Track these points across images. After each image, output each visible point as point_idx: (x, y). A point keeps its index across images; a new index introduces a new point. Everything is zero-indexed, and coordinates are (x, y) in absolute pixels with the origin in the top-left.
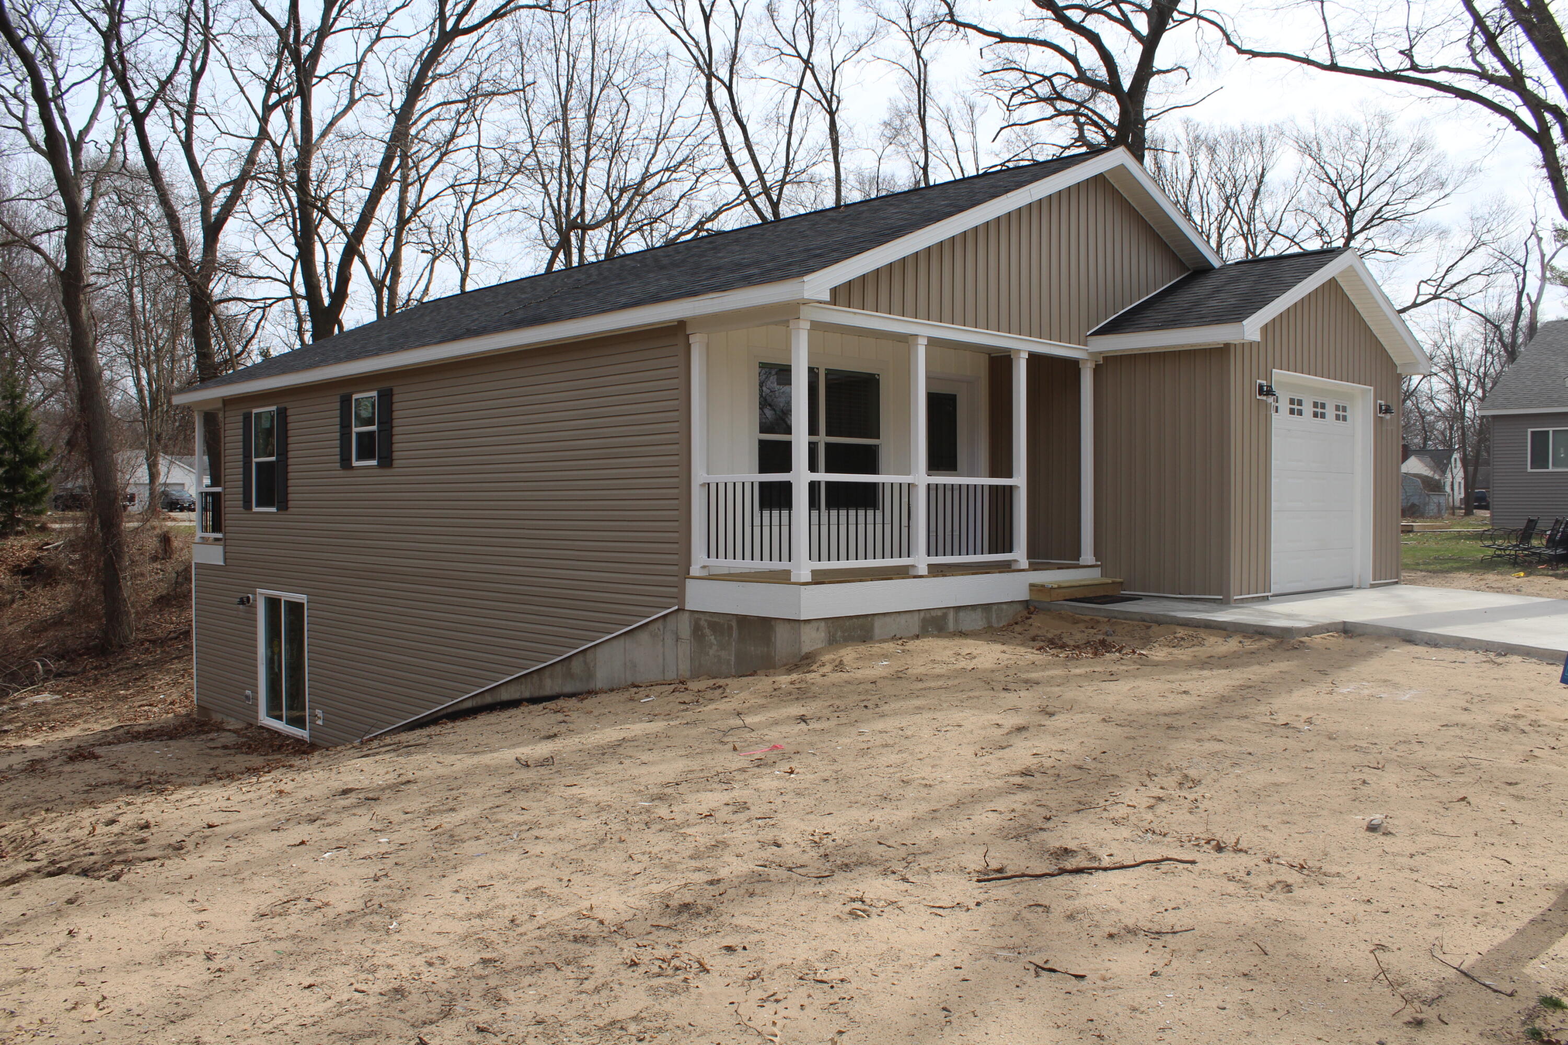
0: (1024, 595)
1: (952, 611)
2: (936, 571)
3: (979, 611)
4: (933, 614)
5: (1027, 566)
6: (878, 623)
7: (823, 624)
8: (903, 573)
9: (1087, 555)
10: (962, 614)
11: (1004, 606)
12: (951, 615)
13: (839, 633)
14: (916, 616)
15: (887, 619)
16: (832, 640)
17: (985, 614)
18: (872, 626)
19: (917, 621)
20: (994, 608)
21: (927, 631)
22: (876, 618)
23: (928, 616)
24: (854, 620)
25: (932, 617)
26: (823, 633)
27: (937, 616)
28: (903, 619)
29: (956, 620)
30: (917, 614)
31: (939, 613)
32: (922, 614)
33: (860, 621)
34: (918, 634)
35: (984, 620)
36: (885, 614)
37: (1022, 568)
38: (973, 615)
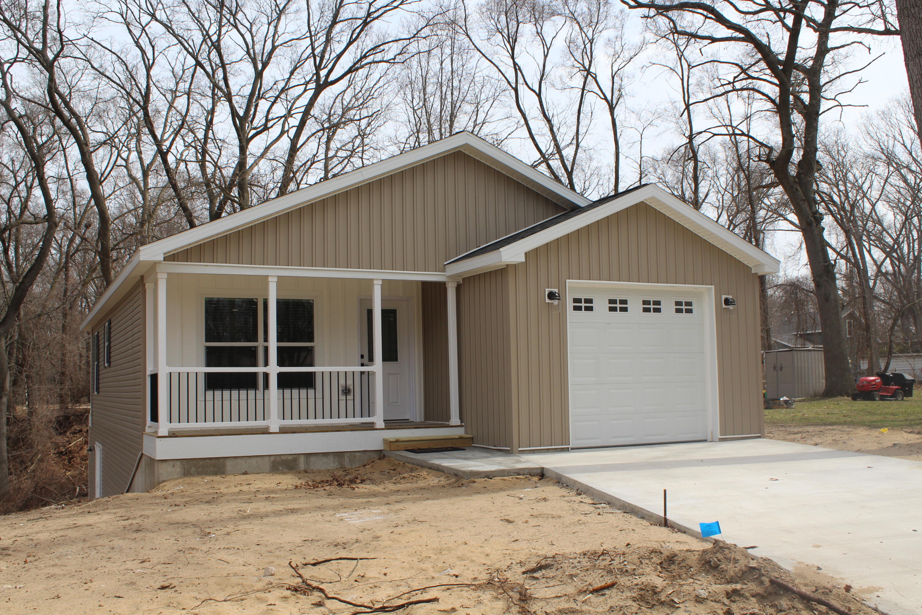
0: (379, 446)
1: (302, 457)
2: (283, 431)
3: (331, 458)
4: (283, 458)
5: (383, 426)
6: (229, 463)
7: (178, 463)
8: (265, 431)
9: (455, 419)
10: (312, 459)
11: (358, 454)
12: (302, 460)
13: (193, 469)
14: (267, 459)
15: (239, 461)
16: (187, 473)
17: (336, 459)
18: (224, 465)
19: (267, 462)
20: (346, 455)
21: (278, 470)
22: (228, 460)
23: (278, 459)
24: (207, 461)
25: (283, 460)
26: (178, 469)
27: (287, 459)
28: (254, 461)
29: (307, 463)
30: (268, 458)
31: (290, 458)
32: (272, 458)
33: (213, 462)
34: (268, 471)
35: (337, 463)
36: (236, 457)
37: (377, 427)
38: (325, 459)
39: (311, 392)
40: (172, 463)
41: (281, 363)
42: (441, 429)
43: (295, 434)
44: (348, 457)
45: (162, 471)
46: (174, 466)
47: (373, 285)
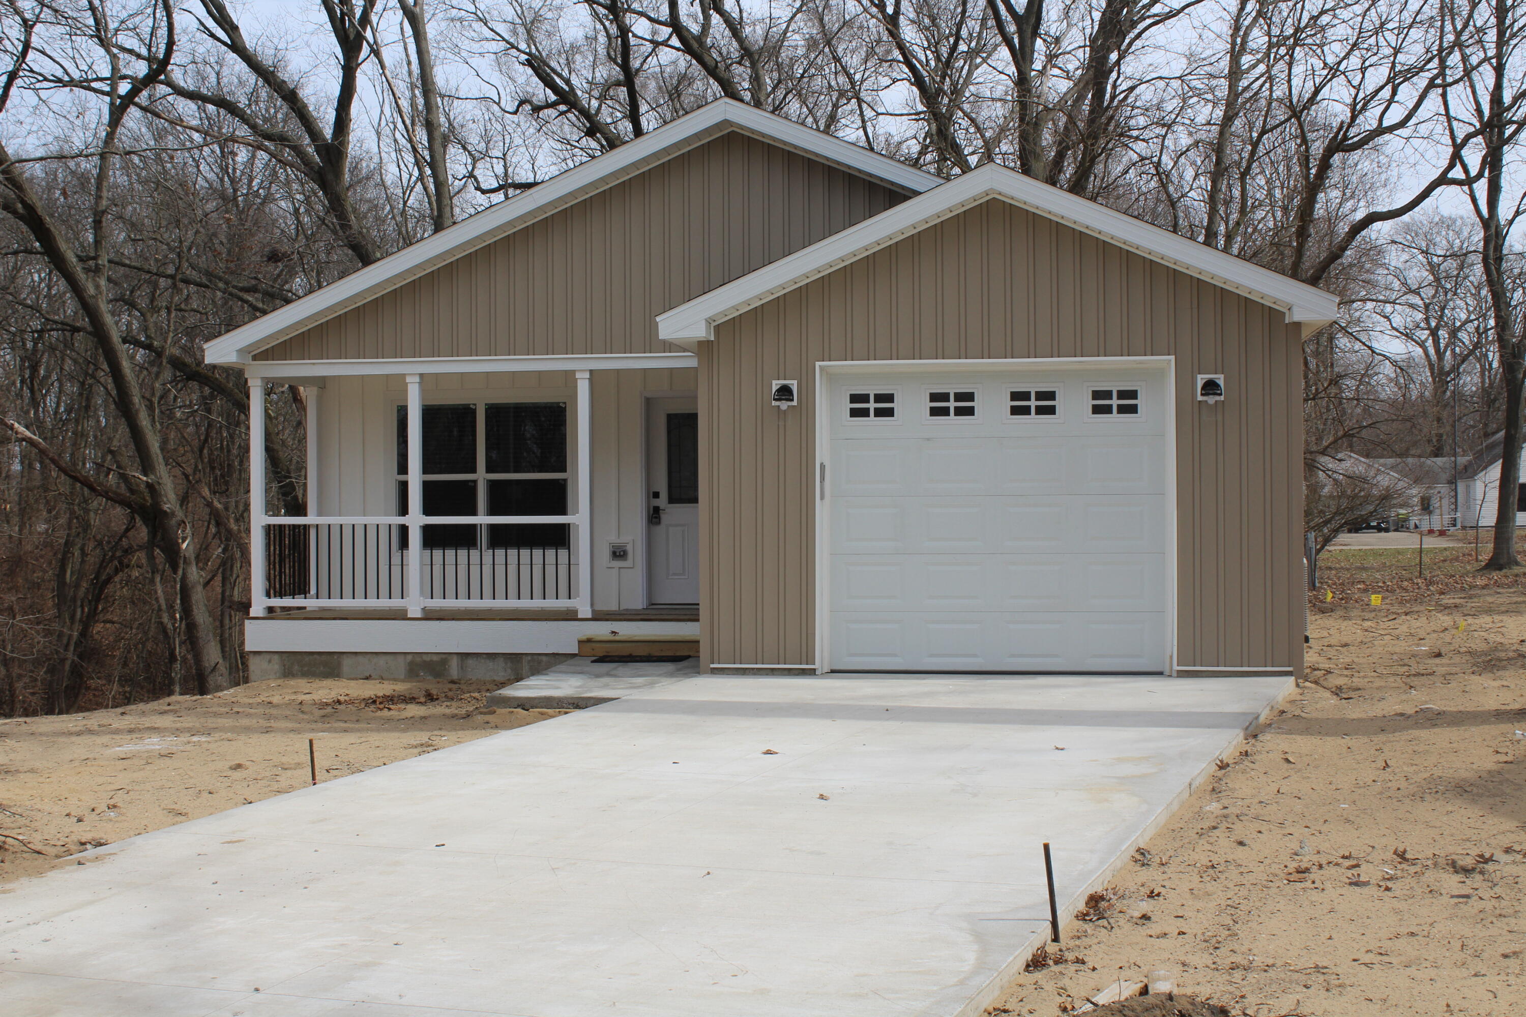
0: (573, 648)
1: (455, 658)
2: (430, 616)
3: (501, 662)
4: (425, 657)
5: (589, 615)
6: (347, 662)
7: (276, 657)
8: (400, 615)
10: (470, 662)
11: (544, 658)
12: (454, 663)
13: (296, 667)
14: (401, 659)
15: (360, 659)
16: (287, 673)
17: (509, 664)
18: (339, 665)
19: (401, 662)
20: (525, 660)
21: (418, 676)
22: (345, 656)
23: (418, 659)
24: (315, 656)
25: (425, 661)
26: (276, 666)
27: (431, 661)
28: (382, 661)
29: (462, 668)
30: (402, 656)
31: (435, 658)
32: (409, 658)
33: (324, 657)
34: (402, 677)
35: (509, 671)
36: (356, 653)
37: (579, 617)
38: (491, 664)
39: (563, 553)
40: (268, 657)
41: (428, 510)
42: (689, 623)
43: (443, 622)
44: (529, 662)
45: (254, 665)
46: (270, 661)
47: (575, 381)
